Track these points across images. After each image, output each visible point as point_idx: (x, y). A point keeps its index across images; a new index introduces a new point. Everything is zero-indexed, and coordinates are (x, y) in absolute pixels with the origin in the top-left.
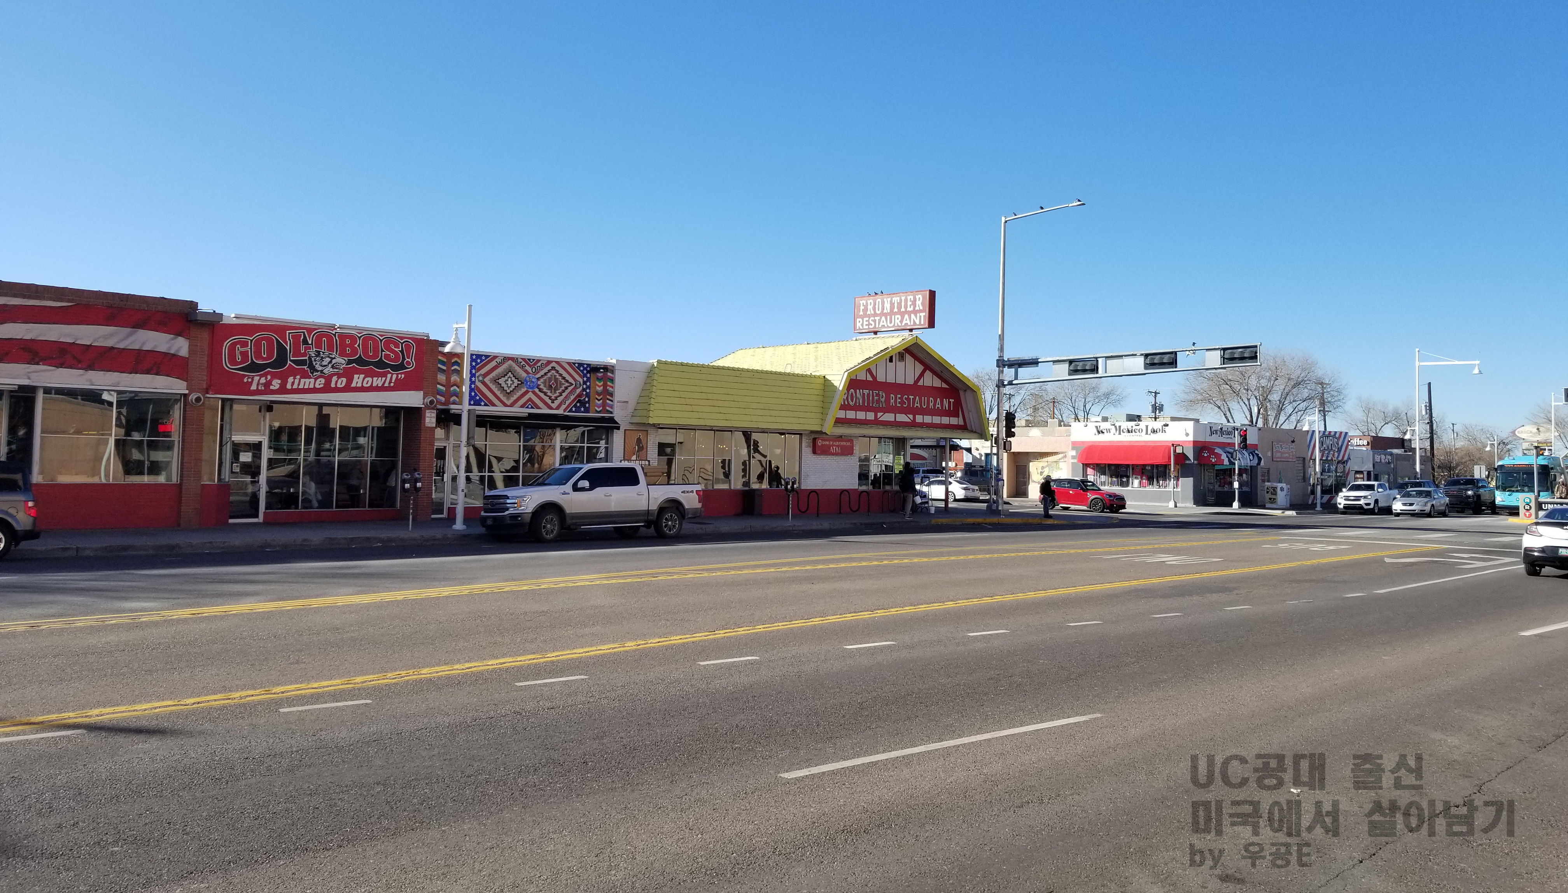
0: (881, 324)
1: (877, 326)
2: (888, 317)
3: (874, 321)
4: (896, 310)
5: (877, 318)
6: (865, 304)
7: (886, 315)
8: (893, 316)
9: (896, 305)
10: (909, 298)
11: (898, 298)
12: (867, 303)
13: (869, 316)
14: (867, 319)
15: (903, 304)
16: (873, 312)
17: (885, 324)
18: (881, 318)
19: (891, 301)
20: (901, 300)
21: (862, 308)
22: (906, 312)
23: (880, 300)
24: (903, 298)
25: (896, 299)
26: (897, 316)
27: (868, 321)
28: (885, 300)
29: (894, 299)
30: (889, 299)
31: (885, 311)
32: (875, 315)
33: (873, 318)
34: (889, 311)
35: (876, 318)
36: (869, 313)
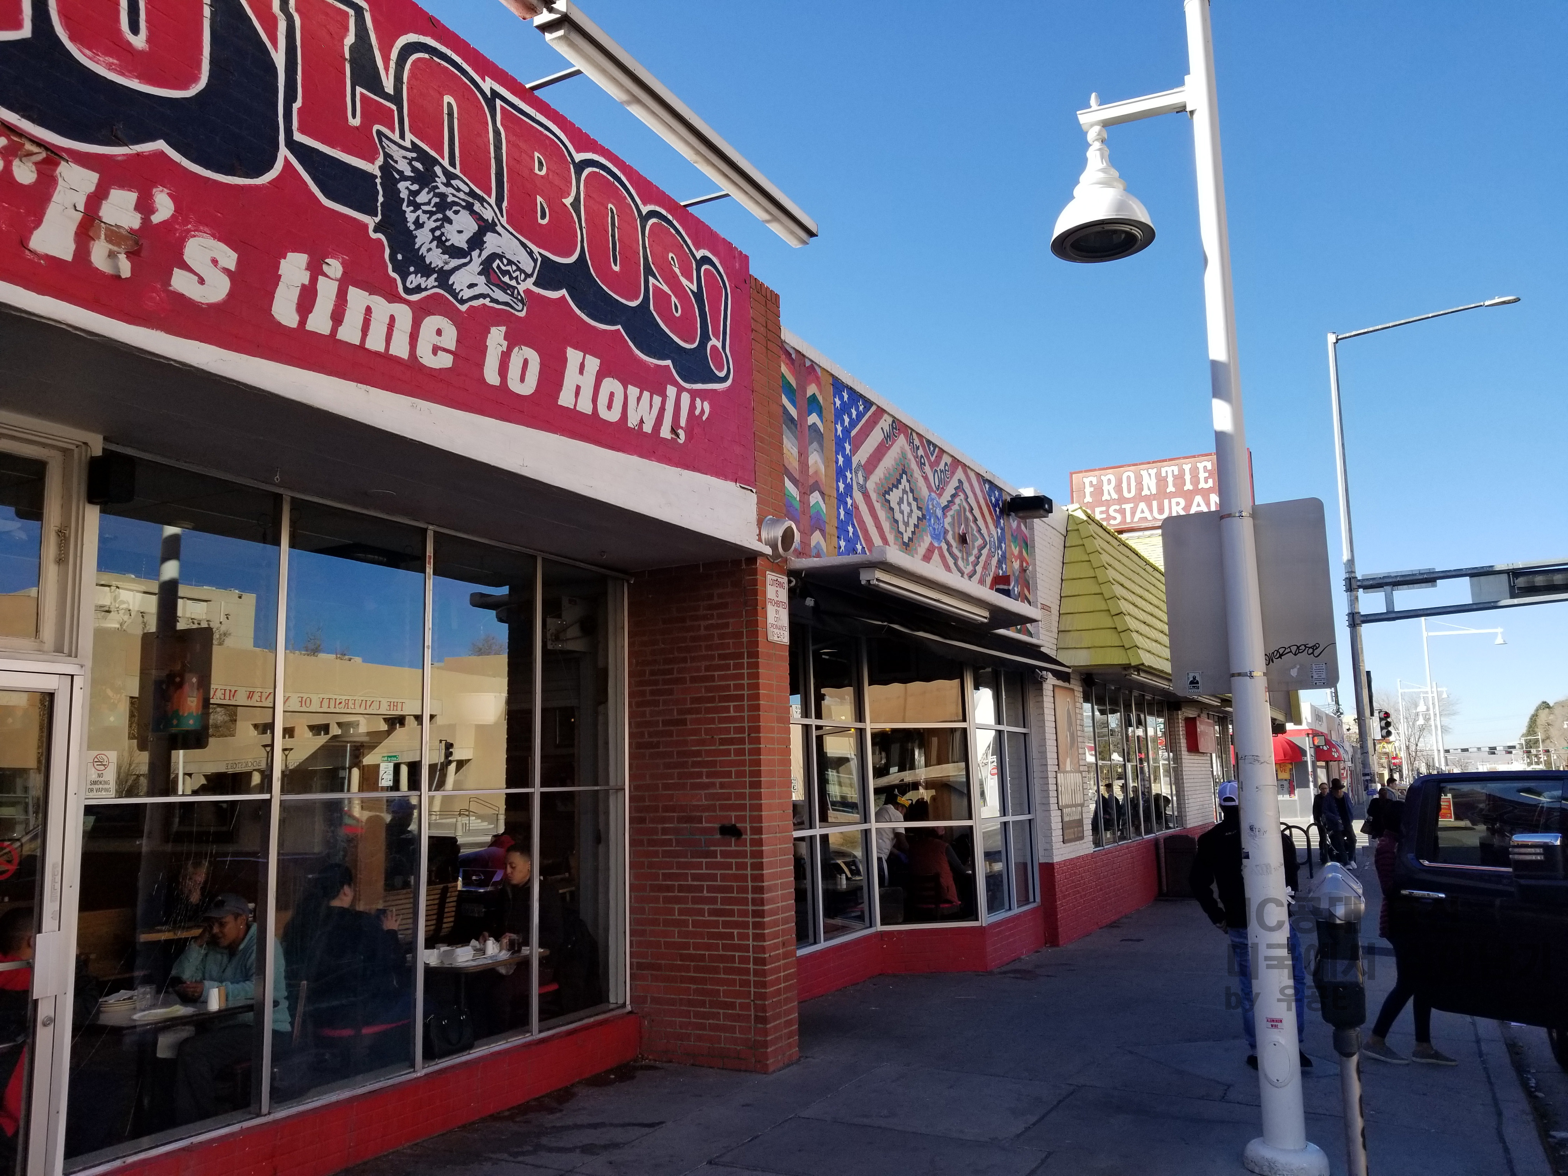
0: (1138, 515)
1: (1128, 520)
2: (1155, 503)
3: (1122, 512)
4: (1171, 488)
5: (1128, 507)
6: (1095, 483)
7: (1148, 500)
8: (1166, 502)
9: (1170, 480)
10: (1200, 466)
11: (1176, 469)
12: (1101, 482)
13: (1108, 504)
14: (1104, 509)
15: (1188, 477)
16: (1115, 496)
17: (1147, 514)
18: (1136, 507)
19: (1158, 475)
20: (1182, 472)
21: (1088, 490)
22: (1196, 491)
23: (1132, 475)
24: (1187, 468)
25: (1170, 470)
26: (1174, 501)
27: (1107, 512)
28: (1144, 473)
29: (1163, 470)
30: (1153, 472)
31: (1145, 492)
32: (1122, 500)
33: (1117, 507)
34: (1154, 491)
35: (1123, 506)
36: (1106, 497)
